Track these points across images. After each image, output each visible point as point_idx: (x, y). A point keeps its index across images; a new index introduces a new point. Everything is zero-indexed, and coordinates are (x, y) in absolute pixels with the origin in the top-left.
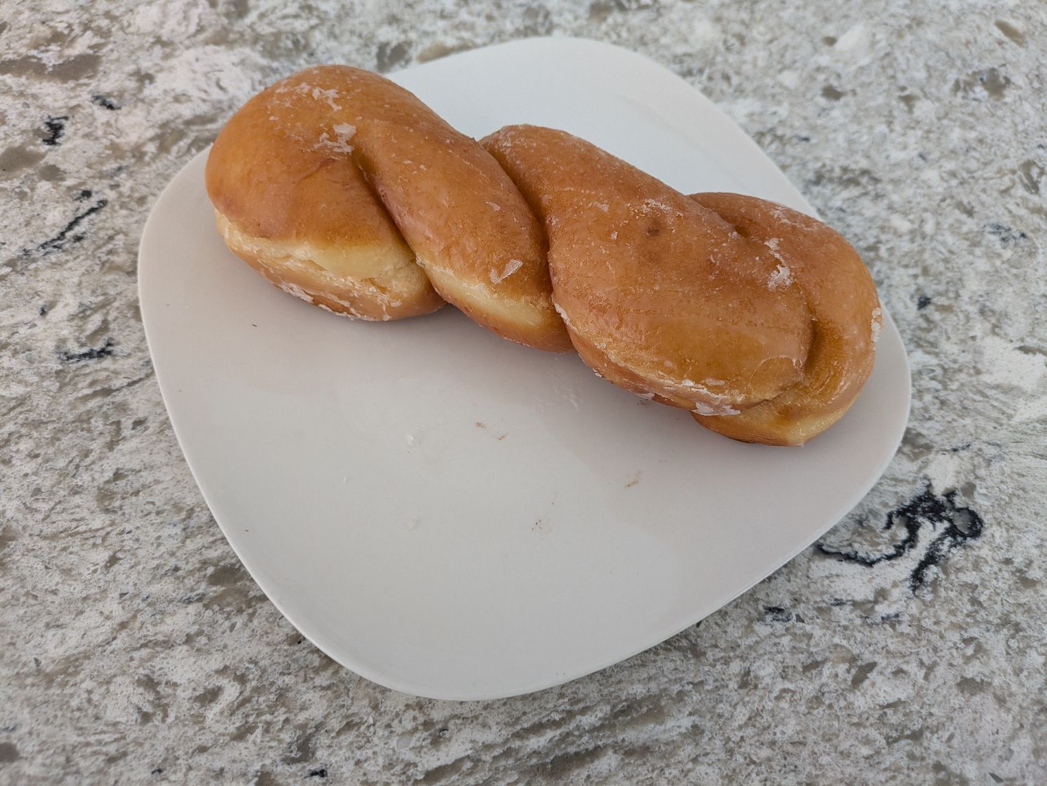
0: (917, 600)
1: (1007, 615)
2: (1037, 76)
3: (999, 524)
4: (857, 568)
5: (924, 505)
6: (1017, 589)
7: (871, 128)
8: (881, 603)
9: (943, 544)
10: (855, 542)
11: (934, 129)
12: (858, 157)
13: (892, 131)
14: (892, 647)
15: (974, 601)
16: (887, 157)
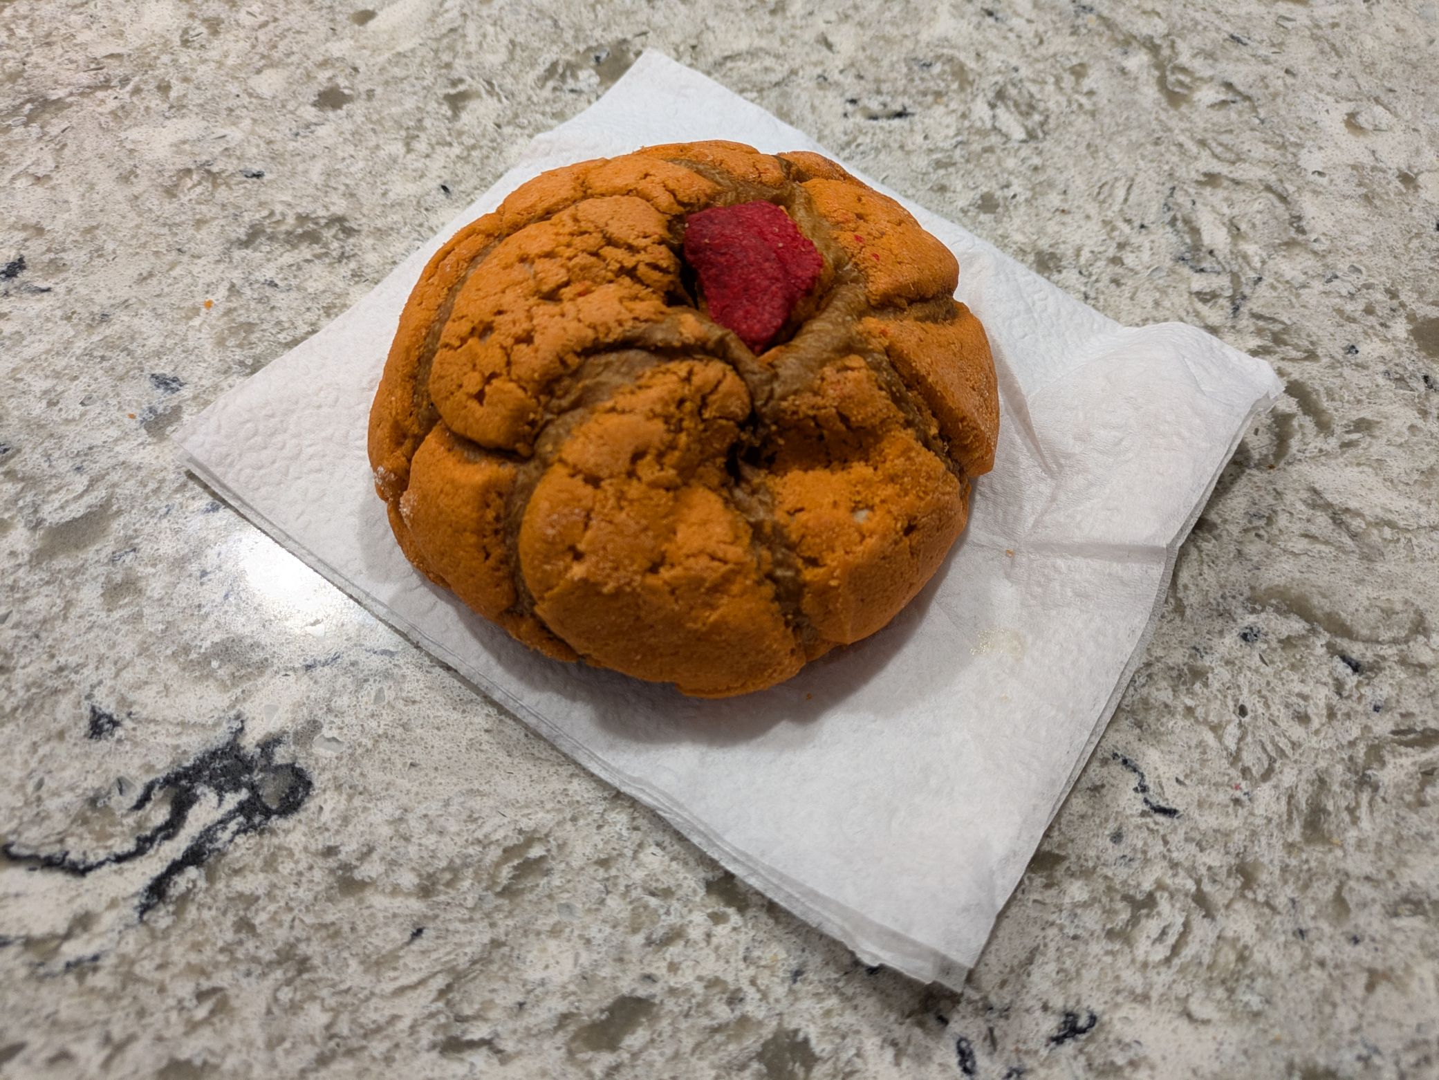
0: (143, 930)
1: (292, 946)
2: (694, 47)
3: (339, 788)
4: (58, 879)
5: (217, 764)
6: (329, 899)
7: (378, 147)
8: (77, 937)
9: (224, 829)
10: (72, 835)
11: (484, 142)
12: (335, 198)
13: (409, 151)
14: (64, 1015)
15: (245, 925)
16: (384, 194)
